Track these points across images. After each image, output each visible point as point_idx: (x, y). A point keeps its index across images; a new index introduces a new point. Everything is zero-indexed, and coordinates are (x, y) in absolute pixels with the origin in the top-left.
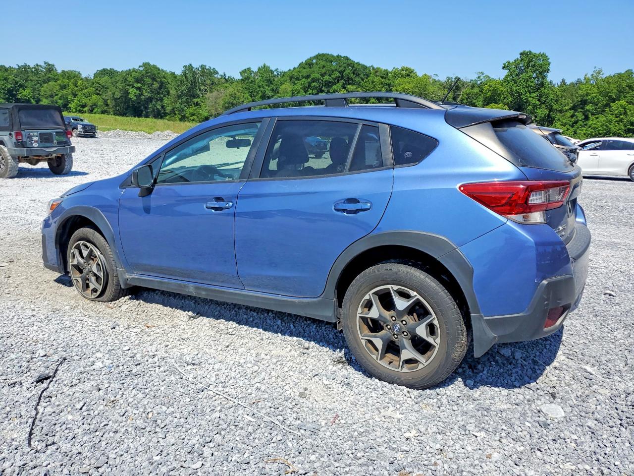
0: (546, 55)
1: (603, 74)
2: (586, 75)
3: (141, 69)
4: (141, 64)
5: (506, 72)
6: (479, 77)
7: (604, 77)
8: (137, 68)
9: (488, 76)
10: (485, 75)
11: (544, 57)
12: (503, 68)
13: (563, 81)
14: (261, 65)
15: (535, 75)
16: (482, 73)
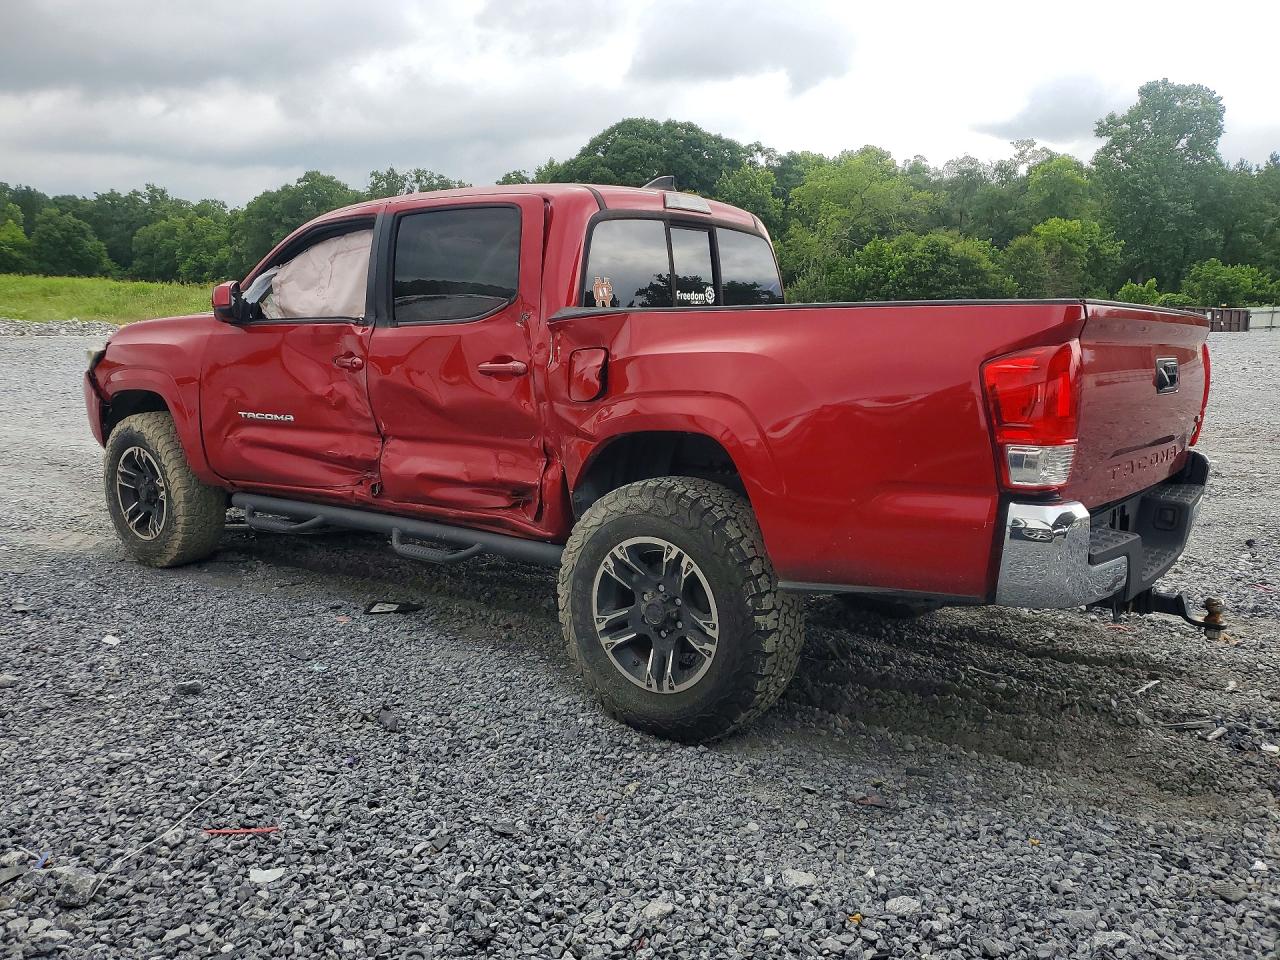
3: (301, 184)
4: (302, 176)
5: (1104, 141)
6: (1022, 154)
8: (293, 183)
9: (1048, 151)
10: (1037, 148)
12: (1096, 132)
15: (1184, 141)
16: (1032, 144)
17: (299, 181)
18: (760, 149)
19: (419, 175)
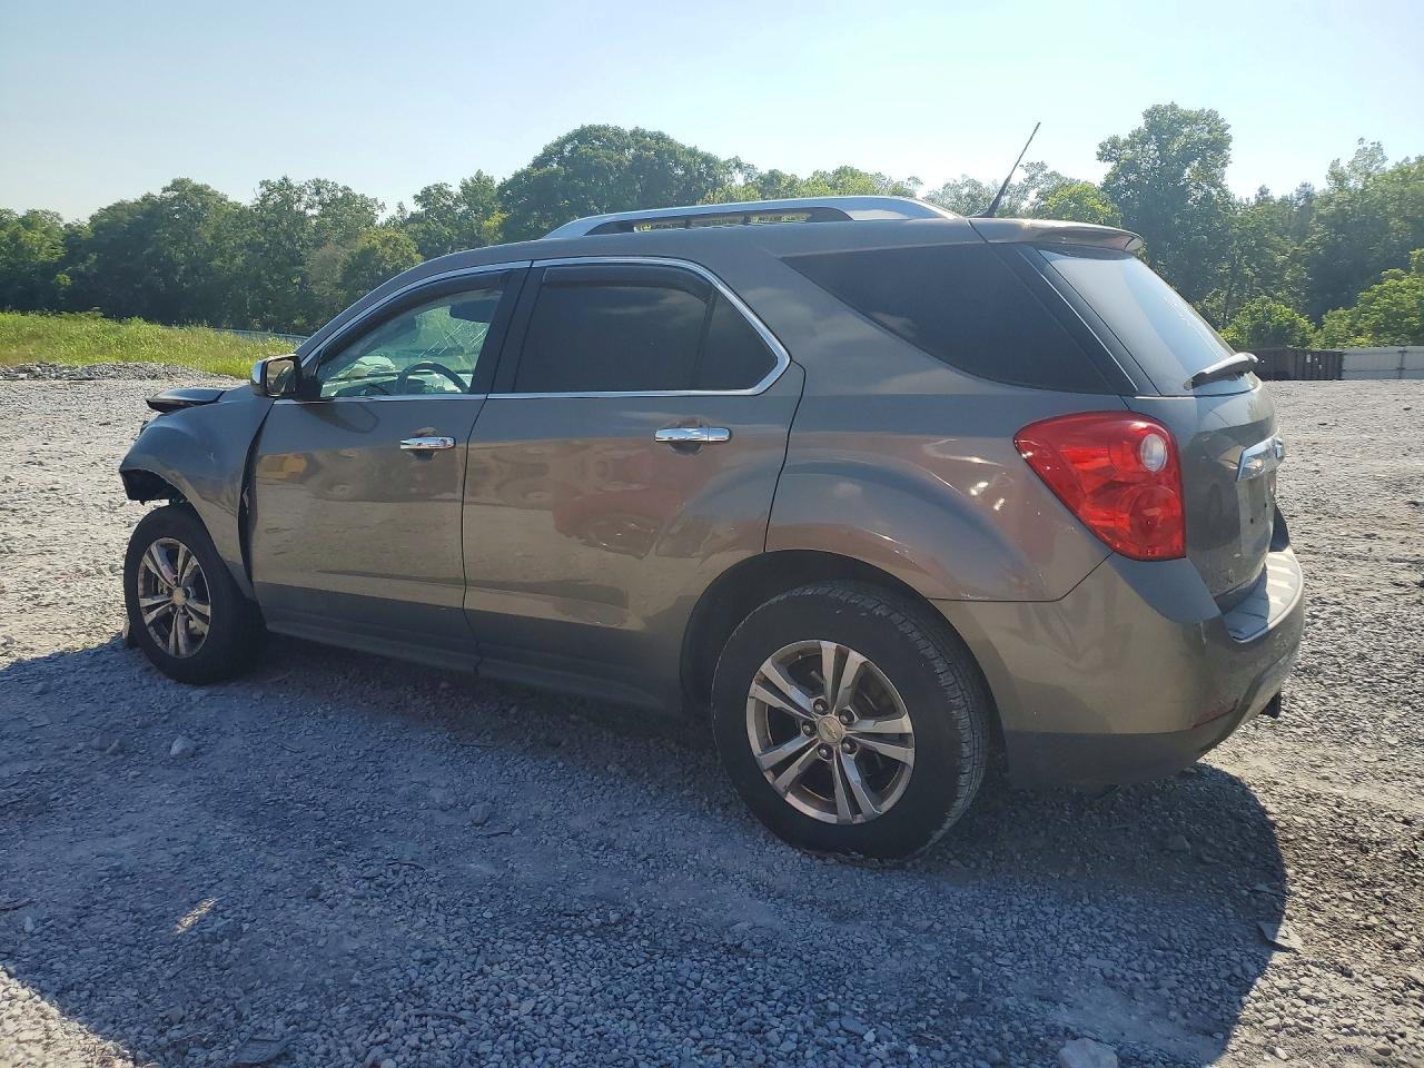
0: (1220, 118)
1: (1385, 159)
2: (1332, 166)
3: (168, 194)
4: (169, 184)
5: (1108, 167)
6: (1032, 178)
7: (1389, 166)
8: (157, 192)
9: (1059, 176)
10: (1048, 171)
11: (1210, 119)
12: (1101, 157)
13: (1263, 191)
14: (469, 175)
15: (1188, 170)
16: (1042, 166)
17: (165, 190)
18: (739, 165)
19: (319, 186)
